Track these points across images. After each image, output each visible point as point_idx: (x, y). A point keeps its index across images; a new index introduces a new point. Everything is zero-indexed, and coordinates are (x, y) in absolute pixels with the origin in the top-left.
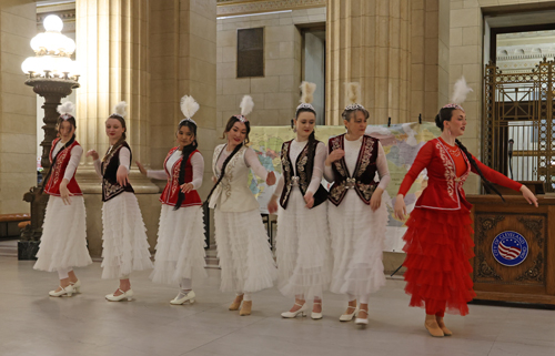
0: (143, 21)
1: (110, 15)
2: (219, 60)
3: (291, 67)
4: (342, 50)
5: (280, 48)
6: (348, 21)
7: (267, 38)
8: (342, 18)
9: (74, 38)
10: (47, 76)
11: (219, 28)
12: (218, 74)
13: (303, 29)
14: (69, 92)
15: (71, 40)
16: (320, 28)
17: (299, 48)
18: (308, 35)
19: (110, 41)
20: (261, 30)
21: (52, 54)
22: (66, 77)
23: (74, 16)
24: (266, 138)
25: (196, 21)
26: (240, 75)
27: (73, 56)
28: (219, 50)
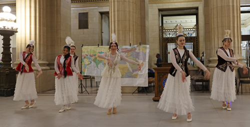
0: (43, 9)
1: (30, 7)
2: (72, 23)
3: (97, 26)
4: (114, 21)
5: (94, 19)
6: (116, 12)
7: (89, 16)
8: (114, 11)
9: (16, 15)
10: (4, 28)
11: (72, 12)
12: (72, 28)
13: (102, 13)
14: (14, 34)
15: (14, 16)
16: (107, 13)
17: (100, 19)
18: (103, 15)
19: (30, 16)
20: (87, 13)
21: (6, 20)
22: (12, 29)
23: (15, 6)
24: (89, 50)
25: (63, 10)
26: (80, 28)
27: (15, 21)
28: (72, 20)
